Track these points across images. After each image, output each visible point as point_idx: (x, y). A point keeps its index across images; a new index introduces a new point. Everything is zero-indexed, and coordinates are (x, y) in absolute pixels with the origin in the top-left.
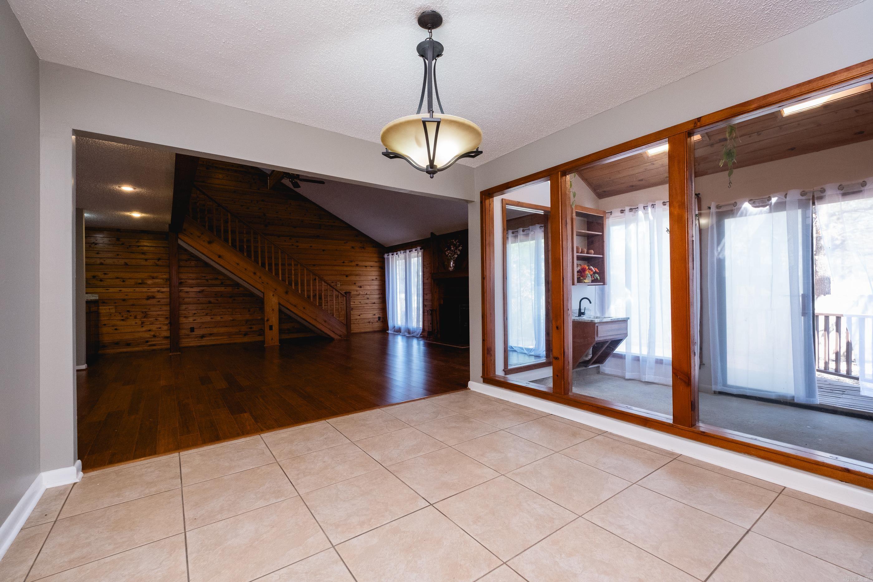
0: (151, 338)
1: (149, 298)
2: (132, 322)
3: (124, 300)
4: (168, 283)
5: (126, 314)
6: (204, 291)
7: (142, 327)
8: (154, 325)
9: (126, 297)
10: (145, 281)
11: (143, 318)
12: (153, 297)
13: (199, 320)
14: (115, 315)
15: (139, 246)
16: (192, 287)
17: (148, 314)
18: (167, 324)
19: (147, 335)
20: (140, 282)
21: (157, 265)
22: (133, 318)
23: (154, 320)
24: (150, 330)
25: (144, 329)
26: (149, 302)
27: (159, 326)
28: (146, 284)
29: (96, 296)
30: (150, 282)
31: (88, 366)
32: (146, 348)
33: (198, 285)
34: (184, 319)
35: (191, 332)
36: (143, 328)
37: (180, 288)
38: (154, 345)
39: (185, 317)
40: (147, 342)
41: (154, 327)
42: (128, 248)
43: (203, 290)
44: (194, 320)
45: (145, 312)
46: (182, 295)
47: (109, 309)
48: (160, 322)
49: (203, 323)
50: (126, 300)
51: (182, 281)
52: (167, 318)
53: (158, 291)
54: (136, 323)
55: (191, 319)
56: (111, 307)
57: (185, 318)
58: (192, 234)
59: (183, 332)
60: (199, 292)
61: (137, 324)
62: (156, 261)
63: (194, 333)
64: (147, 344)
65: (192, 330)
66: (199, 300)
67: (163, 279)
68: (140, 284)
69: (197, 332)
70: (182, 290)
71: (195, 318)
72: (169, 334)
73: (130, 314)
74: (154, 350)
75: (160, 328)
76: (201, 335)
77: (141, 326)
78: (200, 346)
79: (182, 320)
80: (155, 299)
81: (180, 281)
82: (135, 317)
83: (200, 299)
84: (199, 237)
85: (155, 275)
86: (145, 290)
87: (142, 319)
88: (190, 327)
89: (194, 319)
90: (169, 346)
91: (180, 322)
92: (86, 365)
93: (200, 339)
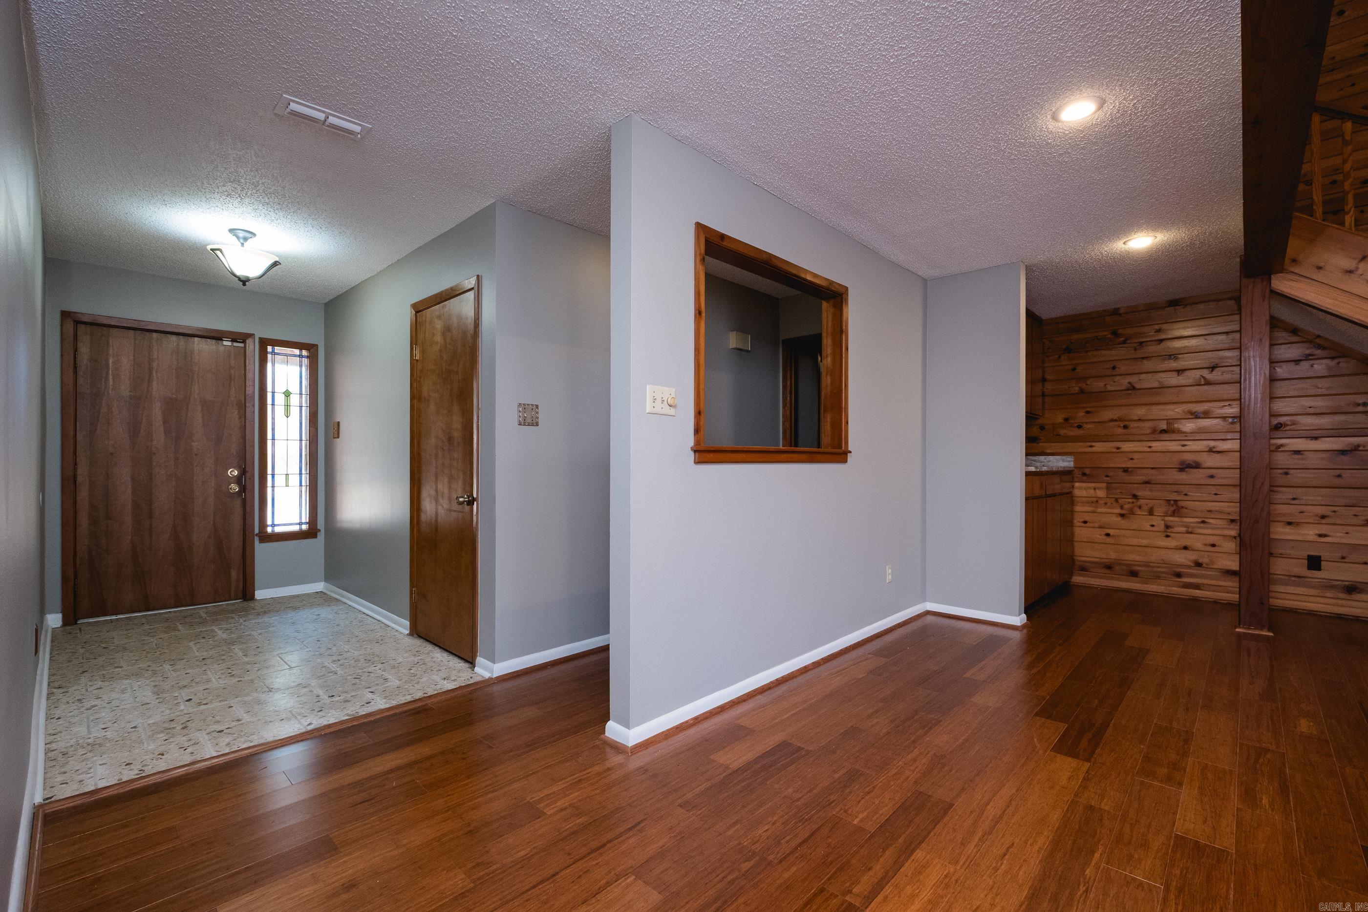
0: (1189, 567)
1: (1185, 467)
2: (1142, 521)
3: (1126, 470)
4: (1237, 427)
5: (1129, 503)
6: (1361, 448)
7: (1168, 536)
8: (1195, 536)
9: (1129, 464)
10: (1176, 426)
11: (1170, 516)
12: (1197, 466)
13: (1337, 536)
14: (1106, 504)
15: (1161, 341)
16: (1316, 438)
17: (1183, 507)
18: (1235, 537)
19: (1181, 558)
20: (1164, 427)
21: (1208, 383)
22: (1146, 513)
23: (1198, 523)
24: (1185, 548)
25: (1172, 543)
26: (1183, 477)
27: (1212, 540)
28: (1179, 432)
29: (1069, 459)
30: (1189, 426)
31: (1028, 620)
32: (1175, 590)
33: (1337, 432)
34: (1288, 529)
35: (1309, 569)
36: (1169, 539)
37: (1273, 441)
38: (1197, 587)
39: (1290, 523)
40: (1179, 575)
41: (1196, 541)
42: (1135, 350)
43: (1359, 446)
44: (1320, 536)
45: (1176, 501)
46: (1282, 459)
47: (1095, 489)
48: (1213, 529)
49: (1355, 547)
50: (1130, 470)
51: (1282, 420)
52: (1232, 521)
53: (1211, 451)
54: (1153, 526)
55: (1311, 532)
56: (1097, 485)
57: (1291, 527)
58: (1320, 268)
59: (1280, 567)
60: (1343, 452)
61: (1153, 529)
62: (1206, 373)
63: (1317, 574)
64: (1179, 580)
65: (1314, 563)
66: (1339, 476)
67: (1224, 418)
68: (1164, 431)
69: (1329, 572)
70: (1282, 445)
71: (1323, 529)
72: (1238, 563)
73: (1139, 503)
74: (1195, 599)
75: (1213, 545)
76: (1347, 583)
77: (1165, 534)
78: (1339, 617)
79: (1281, 532)
80: (1201, 471)
81: (1276, 422)
82: (1151, 512)
83: (1346, 474)
84: (1350, 272)
85: (1200, 408)
86: (1173, 446)
87: (1166, 518)
88: (1306, 553)
89: (1321, 532)
90: (1235, 597)
91: (1272, 536)
92: (1024, 616)
93: (1342, 595)
